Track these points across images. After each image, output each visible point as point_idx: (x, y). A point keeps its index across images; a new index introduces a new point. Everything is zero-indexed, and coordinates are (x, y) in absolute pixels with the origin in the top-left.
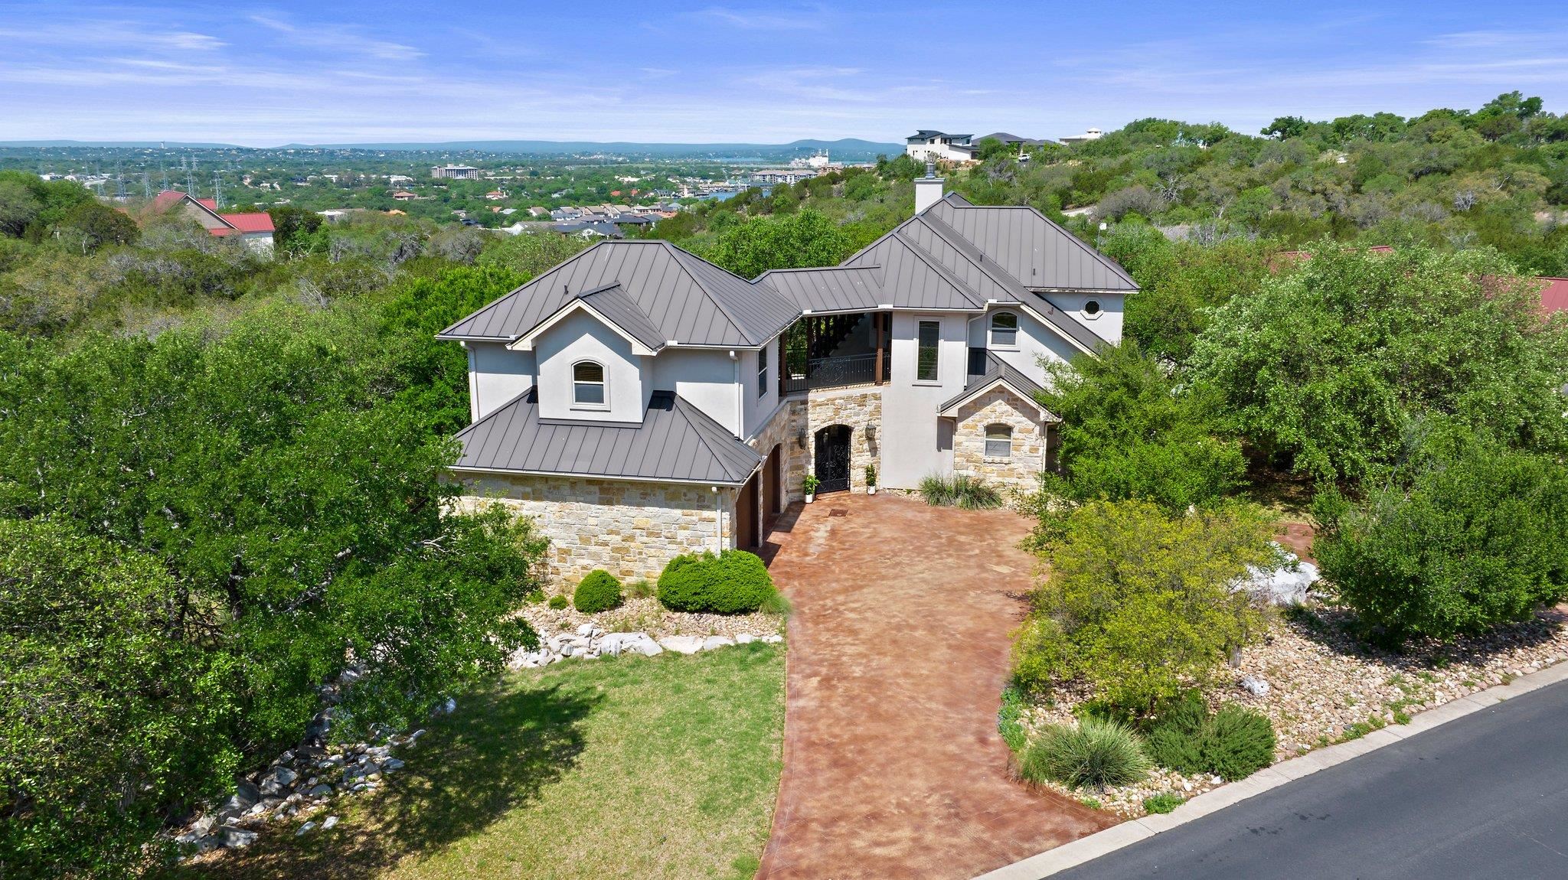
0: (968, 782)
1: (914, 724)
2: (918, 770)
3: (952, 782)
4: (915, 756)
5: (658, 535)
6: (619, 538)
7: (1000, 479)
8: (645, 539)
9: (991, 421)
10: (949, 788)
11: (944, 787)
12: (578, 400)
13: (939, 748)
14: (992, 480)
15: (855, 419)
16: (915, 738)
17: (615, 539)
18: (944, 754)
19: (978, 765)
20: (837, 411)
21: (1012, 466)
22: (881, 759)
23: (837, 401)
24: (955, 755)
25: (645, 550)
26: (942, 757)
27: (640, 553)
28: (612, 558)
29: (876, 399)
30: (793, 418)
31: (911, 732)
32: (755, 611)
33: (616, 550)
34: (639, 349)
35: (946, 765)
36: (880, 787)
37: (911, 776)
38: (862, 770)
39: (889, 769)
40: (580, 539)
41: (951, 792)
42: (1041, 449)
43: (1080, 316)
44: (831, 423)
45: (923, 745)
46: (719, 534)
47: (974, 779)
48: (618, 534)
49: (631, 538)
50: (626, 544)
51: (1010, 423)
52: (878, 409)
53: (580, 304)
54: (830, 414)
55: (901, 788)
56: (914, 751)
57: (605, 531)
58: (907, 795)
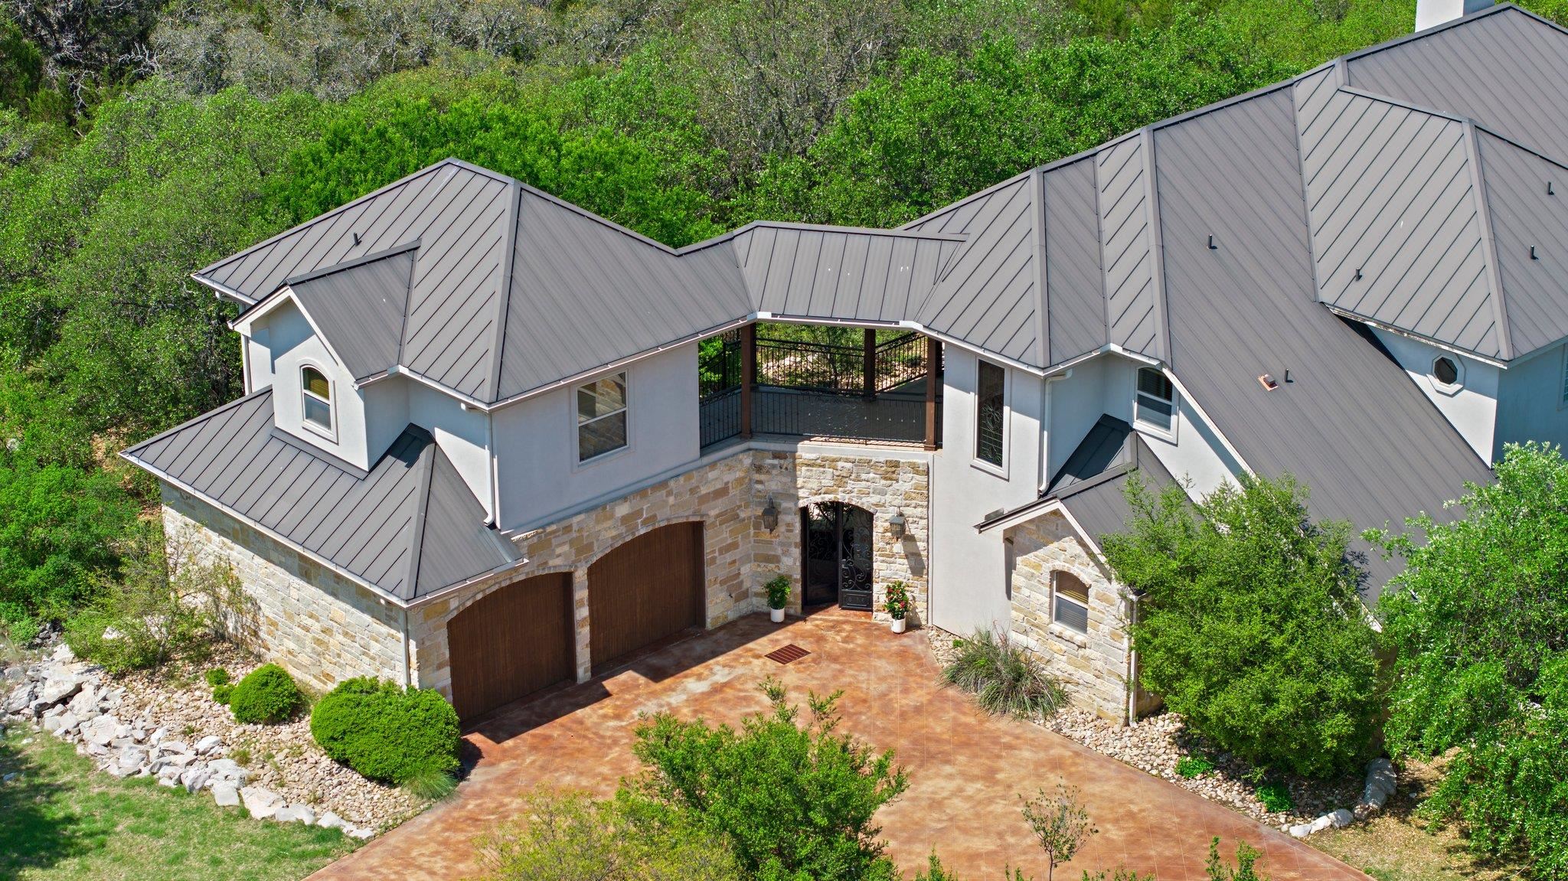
5: (353, 639)
6: (318, 626)
7: (1070, 669)
8: (342, 639)
9: (1059, 565)
12: (308, 416)
14: (1061, 665)
20: (841, 480)
21: (1087, 652)
23: (840, 464)
25: (343, 654)
28: (314, 650)
30: (757, 477)
33: (316, 640)
40: (285, 612)
43: (1429, 383)
44: (830, 499)
48: (317, 620)
49: (329, 631)
50: (326, 638)
51: (1083, 578)
52: (925, 493)
53: (289, 293)
54: (827, 482)
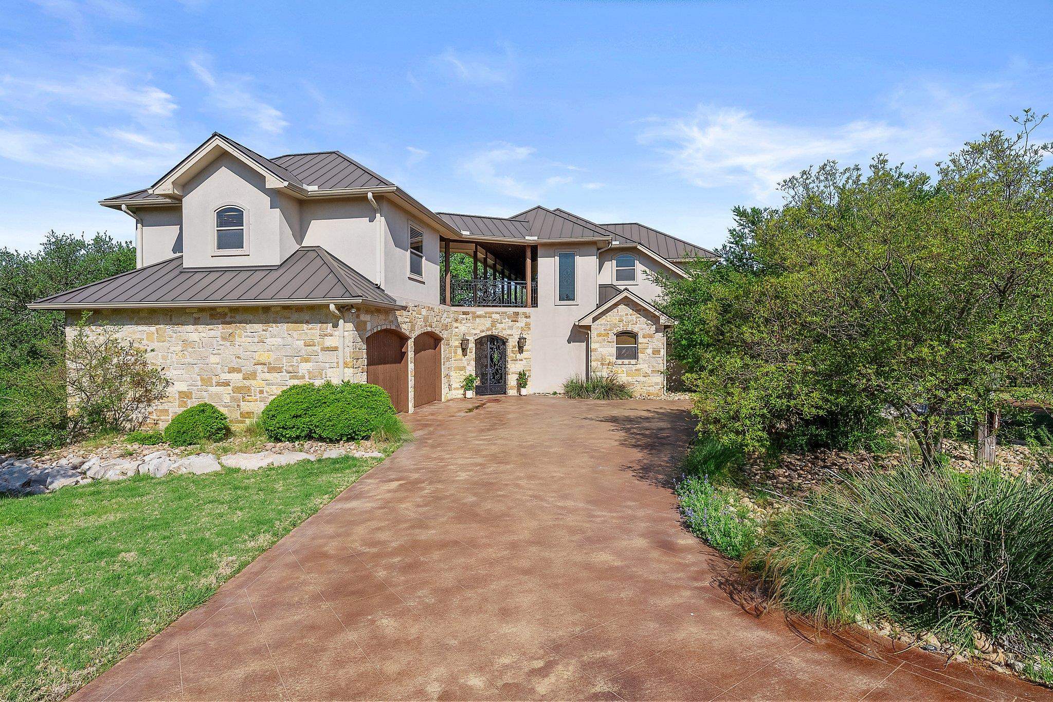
0: (653, 625)
1: (534, 524)
2: (525, 601)
3: (612, 627)
4: (526, 572)
5: (279, 370)
6: (240, 376)
7: (630, 378)
8: (268, 376)
9: (620, 329)
10: (605, 643)
11: (589, 640)
12: (220, 247)
13: (579, 557)
14: (623, 378)
15: (509, 332)
16: (531, 543)
17: (236, 378)
18: (588, 567)
19: (670, 588)
20: (493, 324)
21: (639, 367)
22: (448, 579)
24: (611, 568)
25: (266, 389)
26: (584, 574)
27: (261, 392)
28: (233, 399)
29: (526, 317)
31: (525, 535)
32: (367, 438)
33: (237, 390)
34: (273, 182)
35: (593, 587)
36: (415, 644)
37: (505, 614)
38: (391, 602)
39: (456, 601)
40: (202, 380)
41: (610, 654)
42: (662, 351)
44: (489, 333)
45: (546, 554)
46: (341, 363)
47: (668, 619)
48: (239, 371)
49: (252, 376)
50: (247, 383)
51: (635, 330)
54: (487, 325)
55: (470, 646)
56: (525, 563)
57: (226, 369)
58: (481, 669)
